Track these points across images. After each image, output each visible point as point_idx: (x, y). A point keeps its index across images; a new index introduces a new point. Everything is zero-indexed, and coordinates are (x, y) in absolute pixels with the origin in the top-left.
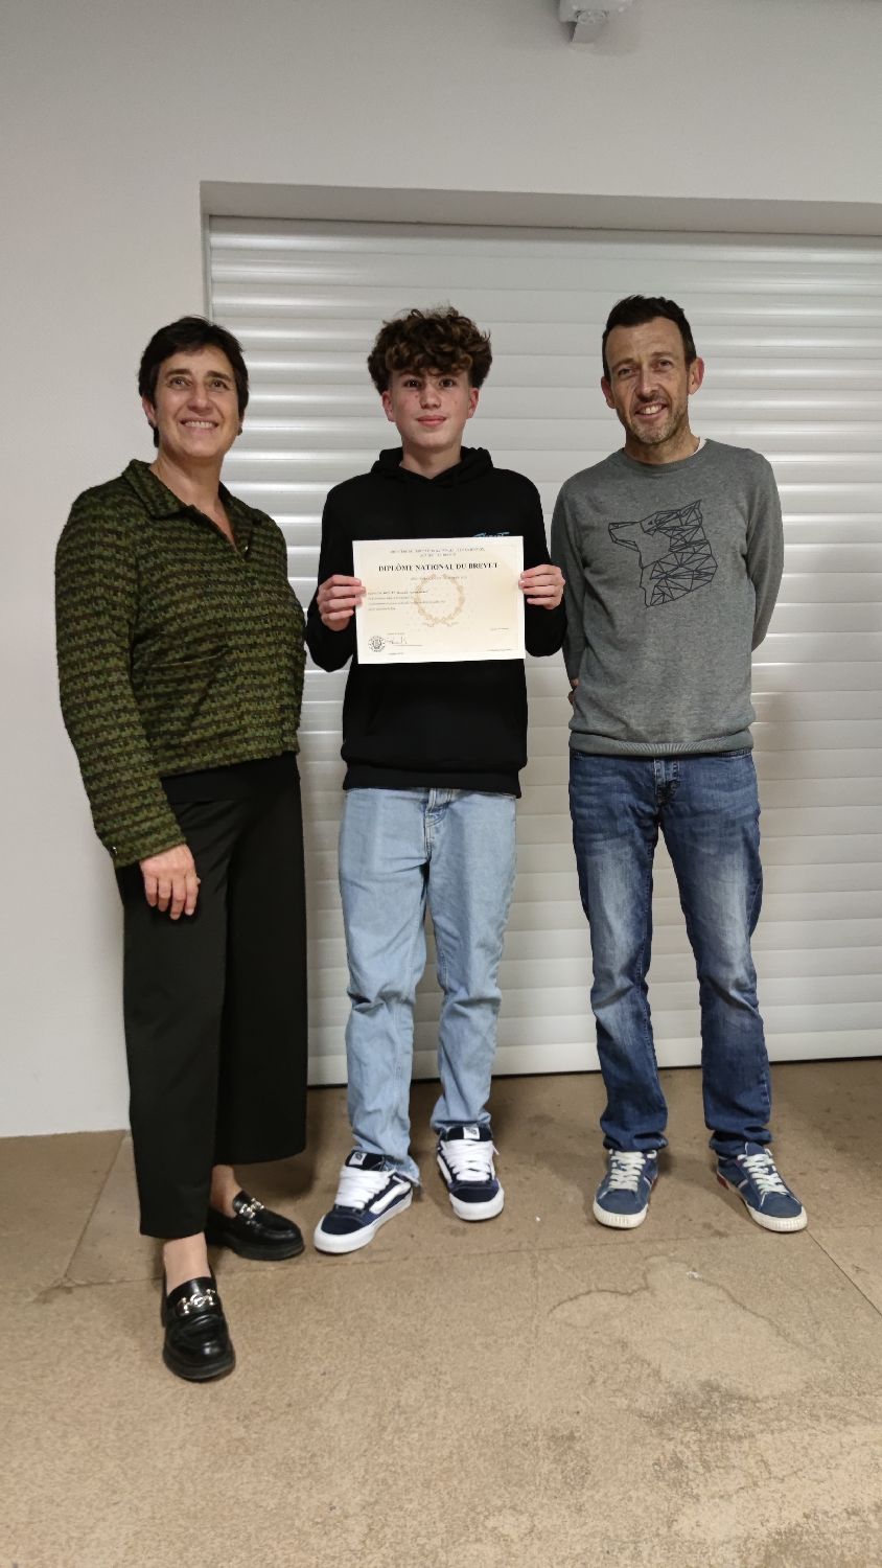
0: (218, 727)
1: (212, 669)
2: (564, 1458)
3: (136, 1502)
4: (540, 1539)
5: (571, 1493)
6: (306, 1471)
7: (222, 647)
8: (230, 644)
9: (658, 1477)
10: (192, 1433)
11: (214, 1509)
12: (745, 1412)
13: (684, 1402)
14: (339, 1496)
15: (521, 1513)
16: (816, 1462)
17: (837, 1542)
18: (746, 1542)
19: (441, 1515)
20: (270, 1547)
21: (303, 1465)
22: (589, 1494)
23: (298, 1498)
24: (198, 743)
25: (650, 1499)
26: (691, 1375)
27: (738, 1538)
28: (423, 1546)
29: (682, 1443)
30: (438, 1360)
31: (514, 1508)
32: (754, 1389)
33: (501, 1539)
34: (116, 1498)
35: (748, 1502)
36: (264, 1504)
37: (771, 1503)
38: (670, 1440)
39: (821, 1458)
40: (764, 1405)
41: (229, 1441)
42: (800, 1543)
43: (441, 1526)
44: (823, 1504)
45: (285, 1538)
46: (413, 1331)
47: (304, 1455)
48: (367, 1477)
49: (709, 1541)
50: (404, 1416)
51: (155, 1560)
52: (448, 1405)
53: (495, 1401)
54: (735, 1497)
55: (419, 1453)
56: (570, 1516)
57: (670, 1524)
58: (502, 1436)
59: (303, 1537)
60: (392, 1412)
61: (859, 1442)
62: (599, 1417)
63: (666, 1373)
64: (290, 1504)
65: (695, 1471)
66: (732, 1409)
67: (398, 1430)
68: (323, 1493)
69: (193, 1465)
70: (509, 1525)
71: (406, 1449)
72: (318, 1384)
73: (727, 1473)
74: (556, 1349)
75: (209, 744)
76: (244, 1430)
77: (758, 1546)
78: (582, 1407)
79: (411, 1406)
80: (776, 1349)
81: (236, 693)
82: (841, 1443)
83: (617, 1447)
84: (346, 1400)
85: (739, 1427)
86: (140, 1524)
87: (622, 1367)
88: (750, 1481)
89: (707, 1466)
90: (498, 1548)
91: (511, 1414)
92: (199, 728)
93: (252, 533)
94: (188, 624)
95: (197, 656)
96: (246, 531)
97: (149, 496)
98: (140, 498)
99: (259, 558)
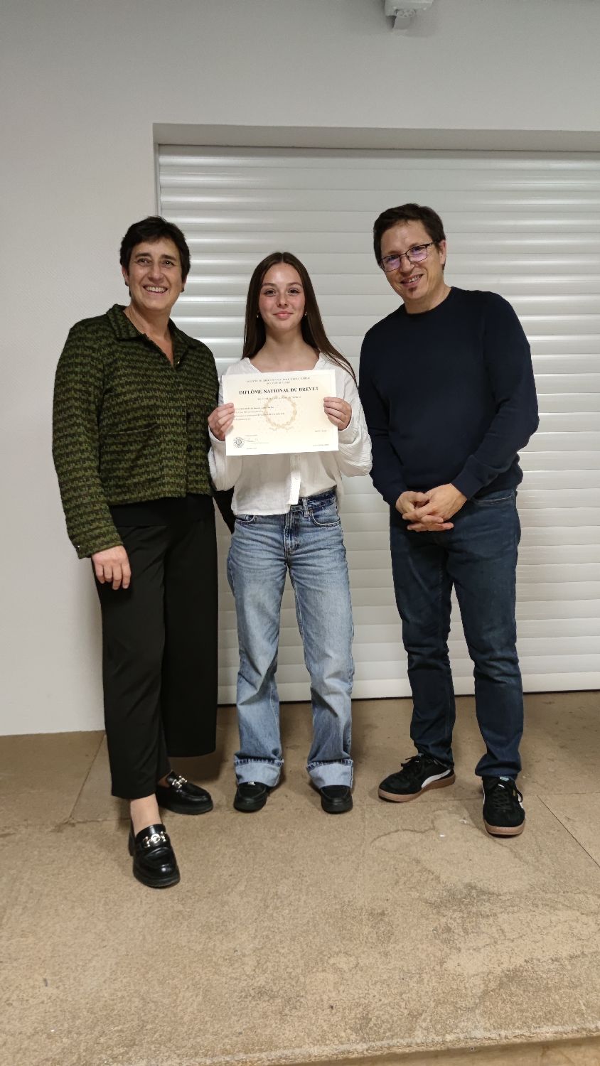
0: (149, 475)
1: (145, 438)
2: (379, 925)
3: (116, 946)
4: (362, 971)
5: (382, 945)
6: (219, 930)
7: (152, 424)
8: (158, 422)
9: (435, 937)
10: (150, 908)
11: (164, 950)
12: (491, 901)
13: (454, 895)
14: (239, 944)
15: (351, 956)
16: (534, 931)
17: (544, 976)
18: (488, 975)
19: (302, 956)
20: (198, 972)
21: (219, 927)
23: (215, 945)
24: (136, 484)
25: (430, 949)
26: (459, 880)
27: (483, 973)
28: (291, 973)
29: (451, 918)
31: (346, 953)
32: (498, 889)
33: (337, 970)
34: (105, 943)
35: (490, 952)
36: (194, 948)
37: (505, 953)
38: (444, 916)
39: (537, 929)
40: (503, 897)
41: (172, 912)
42: (521, 976)
43: (301, 963)
44: (538, 954)
45: (206, 967)
46: (286, 852)
47: (218, 920)
48: (257, 934)
49: (465, 974)
50: (279, 900)
51: (128, 978)
52: (307, 895)
53: (336, 893)
54: (482, 950)
55: (289, 921)
56: (380, 958)
57: (442, 963)
58: (340, 912)
59: (217, 967)
60: (273, 898)
61: (562, 920)
62: (401, 902)
63: (443, 878)
64: (210, 948)
65: (459, 935)
66: (484, 900)
67: (276, 908)
68: (230, 942)
69: (151, 925)
70: (342, 962)
71: (281, 918)
72: (227, 881)
73: (478, 936)
74: (376, 864)
75: (143, 486)
76: (181, 906)
77: (495, 978)
78: (390, 896)
79: (284, 895)
80: (514, 865)
81: (160, 453)
82: (551, 920)
83: (411, 920)
84: (244, 891)
85: (487, 910)
86: (119, 958)
87: (416, 874)
88: (493, 941)
89: (466, 932)
90: (336, 976)
91: (346, 900)
92: (137, 475)
93: (186, 353)
94: (130, 407)
95: (135, 428)
96: (180, 351)
97: (118, 326)
98: (113, 329)
99: (188, 369)
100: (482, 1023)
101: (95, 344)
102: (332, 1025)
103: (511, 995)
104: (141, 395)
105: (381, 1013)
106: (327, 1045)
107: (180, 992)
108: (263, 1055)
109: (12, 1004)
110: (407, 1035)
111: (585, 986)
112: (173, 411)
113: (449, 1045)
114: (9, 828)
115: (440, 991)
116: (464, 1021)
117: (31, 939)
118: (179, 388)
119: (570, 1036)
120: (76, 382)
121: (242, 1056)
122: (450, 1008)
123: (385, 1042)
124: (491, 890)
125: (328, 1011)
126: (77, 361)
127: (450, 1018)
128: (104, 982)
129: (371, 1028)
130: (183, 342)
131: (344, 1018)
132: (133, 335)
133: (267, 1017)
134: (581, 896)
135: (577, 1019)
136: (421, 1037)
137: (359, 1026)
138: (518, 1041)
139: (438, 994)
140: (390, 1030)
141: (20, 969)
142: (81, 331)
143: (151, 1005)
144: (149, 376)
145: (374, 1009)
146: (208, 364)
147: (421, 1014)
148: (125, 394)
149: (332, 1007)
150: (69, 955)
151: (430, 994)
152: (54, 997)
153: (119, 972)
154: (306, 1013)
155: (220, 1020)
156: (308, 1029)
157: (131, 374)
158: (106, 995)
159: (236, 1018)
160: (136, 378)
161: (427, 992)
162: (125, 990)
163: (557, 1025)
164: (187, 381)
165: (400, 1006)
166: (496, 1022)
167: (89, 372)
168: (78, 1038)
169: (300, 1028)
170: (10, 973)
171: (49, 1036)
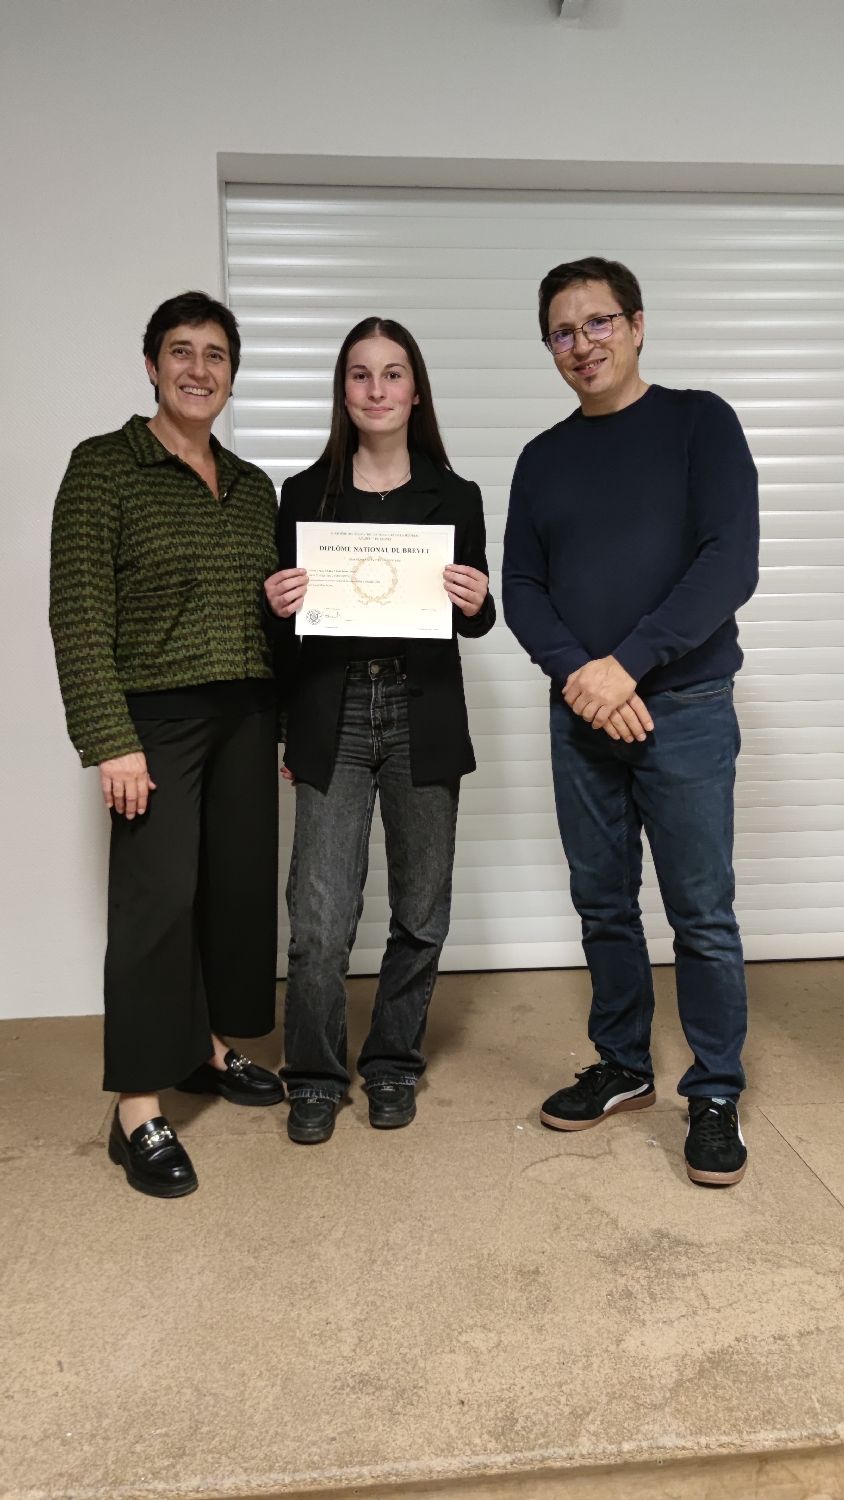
0: (188, 651)
1: (182, 600)
2: (530, 1288)
3: (162, 1315)
4: (505, 1351)
5: (534, 1316)
6: (306, 1293)
7: (192, 580)
8: (199, 577)
9: (610, 1305)
10: (209, 1262)
11: (227, 1322)
12: (690, 1255)
13: (637, 1245)
14: (334, 1314)
15: (490, 1331)
16: (750, 1296)
17: (763, 1360)
18: (683, 1357)
19: (421, 1331)
20: (275, 1353)
21: (305, 1289)
22: (549, 1317)
23: (299, 1315)
24: (170, 664)
25: (602, 1322)
26: (645, 1225)
27: (677, 1355)
28: (406, 1354)
29: (633, 1278)
30: (423, 1208)
31: (484, 1327)
32: (698, 1236)
33: (471, 1350)
34: (145, 1312)
35: (687, 1326)
36: (270, 1319)
37: (708, 1329)
38: (623, 1276)
39: (754, 1294)
40: (707, 1250)
41: (241, 1269)
42: (730, 1361)
43: (421, 1339)
44: (753, 1330)
45: (287, 1346)
46: (402, 1184)
47: (304, 1280)
48: (358, 1299)
49: (651, 1358)
50: (391, 1252)
51: (178, 1361)
52: (430, 1245)
53: (471, 1242)
54: (676, 1322)
55: (405, 1282)
56: (532, 1334)
57: (619, 1342)
58: (476, 1269)
59: (302, 1346)
60: (382, 1248)
61: (790, 1281)
62: (562, 1256)
63: (622, 1222)
64: (293, 1319)
65: (643, 1302)
66: (679, 1253)
68: (321, 1311)
69: (210, 1287)
70: (478, 1339)
71: (392, 1278)
72: (317, 1224)
73: (671, 1303)
74: (527, 1201)
75: (180, 666)
76: (253, 1260)
77: (692, 1362)
78: (547, 1247)
79: (398, 1244)
81: (204, 620)
82: (773, 1282)
83: (575, 1281)
84: (342, 1238)
85: (684, 1267)
86: (165, 1333)
87: (584, 1216)
88: (691, 1309)
89: (652, 1296)
90: (469, 1358)
91: (485, 1252)
92: (171, 651)
93: (236, 482)
94: (160, 558)
95: (168, 587)
96: (228, 480)
97: (140, 446)
98: (131, 448)
99: (239, 504)
100: (674, 1427)
101: (107, 470)
102: (463, 1428)
103: (715, 1388)
104: (174, 541)
105: (533, 1411)
106: (455, 1456)
107: (249, 1380)
108: (365, 1470)
109: (12, 1397)
110: (568, 1443)
111: (820, 1374)
112: (219, 563)
113: (627, 1456)
114: (13, 1148)
115: (615, 1381)
116: (648, 1423)
117: (41, 1306)
118: (227, 529)
119: (799, 1445)
120: (82, 524)
121: (335, 1471)
122: (628, 1404)
123: (537, 1453)
124: (690, 1238)
125: (457, 1408)
126: (82, 494)
127: (629, 1418)
128: (144, 1365)
129: (517, 1433)
130: (230, 466)
131: (478, 1418)
132: (161, 457)
133: (371, 1416)
134: (817, 1247)
135: (808, 1422)
136: (587, 1445)
137: (500, 1429)
138: (725, 1451)
139: (613, 1386)
140: (543, 1435)
141: (25, 1347)
142: (87, 453)
143: (207, 1398)
144: (183, 515)
145: (522, 1405)
146: (266, 496)
147: (588, 1414)
148: (150, 540)
149: (463, 1403)
150: (94, 1328)
151: (601, 1384)
152: (72, 1387)
153: (164, 1353)
154: (426, 1410)
155: (305, 1421)
156: (430, 1434)
157: (159, 513)
158: (145, 1385)
159: (325, 1418)
160: (166, 517)
161: (597, 1382)
162: (172, 1378)
163: (780, 1430)
164: (239, 521)
165: (559, 1402)
166: (693, 1424)
167: (99, 509)
168: (105, 1444)
169: (418, 1432)
170: (11, 1353)
171: (64, 1442)
